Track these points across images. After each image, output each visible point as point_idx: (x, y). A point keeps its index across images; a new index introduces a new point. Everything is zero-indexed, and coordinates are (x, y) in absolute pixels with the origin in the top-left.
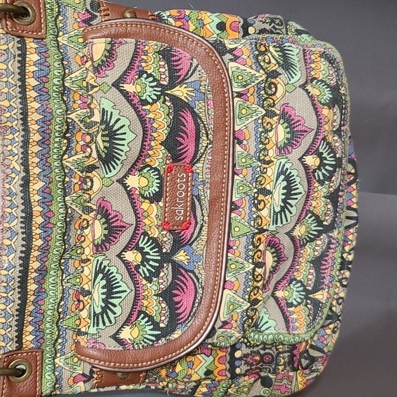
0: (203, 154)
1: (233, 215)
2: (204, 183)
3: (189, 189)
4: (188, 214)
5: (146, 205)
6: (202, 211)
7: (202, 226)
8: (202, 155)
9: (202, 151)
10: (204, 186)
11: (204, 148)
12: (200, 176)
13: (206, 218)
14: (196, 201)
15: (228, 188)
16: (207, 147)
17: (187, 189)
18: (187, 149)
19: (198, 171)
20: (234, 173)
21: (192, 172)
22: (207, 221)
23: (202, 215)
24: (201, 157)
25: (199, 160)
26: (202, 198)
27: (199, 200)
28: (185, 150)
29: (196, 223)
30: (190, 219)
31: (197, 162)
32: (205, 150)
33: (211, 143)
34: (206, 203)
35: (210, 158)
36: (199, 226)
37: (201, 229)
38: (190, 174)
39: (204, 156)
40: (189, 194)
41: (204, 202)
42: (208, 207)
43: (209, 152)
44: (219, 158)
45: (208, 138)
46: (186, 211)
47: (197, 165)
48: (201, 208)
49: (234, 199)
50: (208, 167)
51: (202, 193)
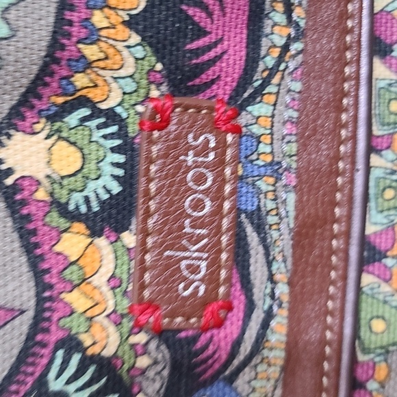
0: (273, 71)
1: (367, 279)
2: (275, 168)
3: (228, 188)
4: (223, 274)
5: (73, 243)
6: (269, 264)
7: (269, 315)
8: (271, 76)
9: (270, 61)
10: (278, 179)
11: (276, 53)
12: (262, 148)
13: (282, 290)
14: (249, 229)
15: (352, 190)
16: (285, 48)
17: (221, 189)
18: (219, 50)
19: (256, 129)
20: (371, 149)
21: (237, 130)
22: (285, 299)
23: (271, 278)
24: (266, 82)
25: (259, 92)
26: (272, 219)
27: (260, 228)
28: (212, 54)
29: (250, 307)
30: (228, 294)
31: (252, 100)
32: (281, 59)
33: (300, 35)
34: (282, 239)
35: (297, 86)
36: (257, 317)
37: (265, 325)
38: (230, 138)
39: (276, 80)
40: (227, 205)
41: (275, 234)
42: (289, 252)
43: (292, 65)
44: (325, 91)
45: (289, 17)
46: (214, 264)
47: (256, 109)
48: (267, 254)
49: (370, 230)
50: (290, 120)
51: (270, 205)
